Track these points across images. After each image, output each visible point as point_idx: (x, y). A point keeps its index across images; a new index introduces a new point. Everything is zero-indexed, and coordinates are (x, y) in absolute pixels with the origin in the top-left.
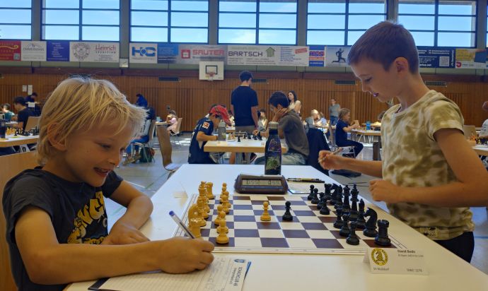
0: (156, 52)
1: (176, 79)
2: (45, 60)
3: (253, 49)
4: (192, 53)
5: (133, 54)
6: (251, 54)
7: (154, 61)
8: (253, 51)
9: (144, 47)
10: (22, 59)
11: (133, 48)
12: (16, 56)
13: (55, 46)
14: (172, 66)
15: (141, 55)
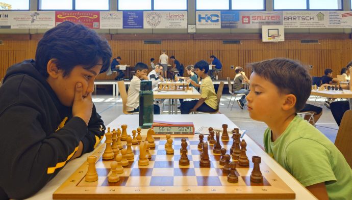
0: (220, 19)
1: (238, 42)
2: (121, 27)
3: (305, 14)
4: (251, 19)
5: (200, 21)
6: (304, 19)
7: (218, 26)
8: (305, 16)
9: (209, 14)
10: (101, 27)
11: (200, 16)
12: (95, 24)
13: (130, 15)
14: (234, 31)
15: (206, 21)
